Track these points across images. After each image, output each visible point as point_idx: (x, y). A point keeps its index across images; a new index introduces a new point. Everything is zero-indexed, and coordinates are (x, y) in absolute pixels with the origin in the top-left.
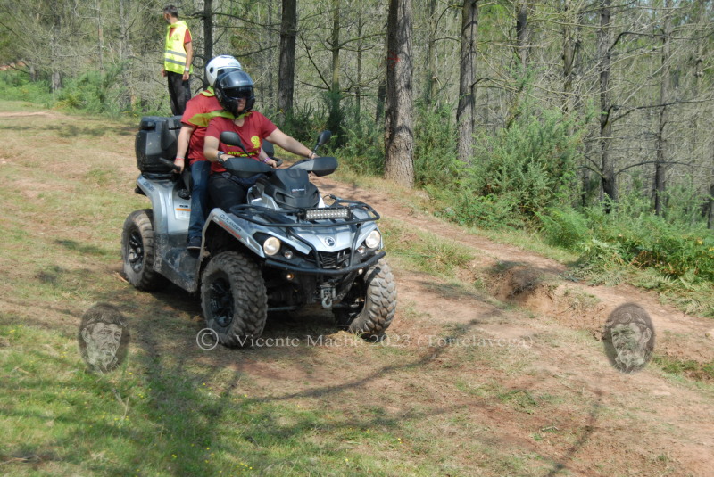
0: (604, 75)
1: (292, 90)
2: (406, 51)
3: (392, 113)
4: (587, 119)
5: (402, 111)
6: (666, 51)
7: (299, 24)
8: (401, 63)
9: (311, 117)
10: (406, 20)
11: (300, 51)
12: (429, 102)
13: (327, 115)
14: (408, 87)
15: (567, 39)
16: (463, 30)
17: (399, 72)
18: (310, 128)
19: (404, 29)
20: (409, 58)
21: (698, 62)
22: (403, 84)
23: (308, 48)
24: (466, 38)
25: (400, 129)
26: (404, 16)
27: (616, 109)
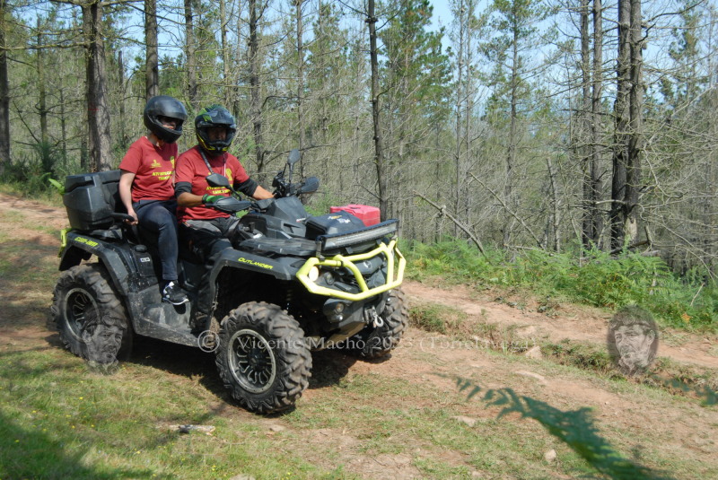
0: (257, 126)
1: (8, 145)
2: (103, 103)
3: (96, 152)
4: (248, 150)
5: (104, 152)
6: (301, 111)
7: (11, 92)
8: (100, 114)
9: (27, 164)
10: (102, 80)
11: (12, 115)
12: (124, 147)
13: (40, 161)
14: (107, 132)
15: (228, 99)
16: (148, 91)
17: (99, 120)
18: (26, 172)
19: (100, 88)
20: (105, 109)
21: (324, 120)
22: (103, 130)
23: (20, 112)
24: (150, 95)
25: (102, 166)
26: (100, 76)
27: (268, 153)
